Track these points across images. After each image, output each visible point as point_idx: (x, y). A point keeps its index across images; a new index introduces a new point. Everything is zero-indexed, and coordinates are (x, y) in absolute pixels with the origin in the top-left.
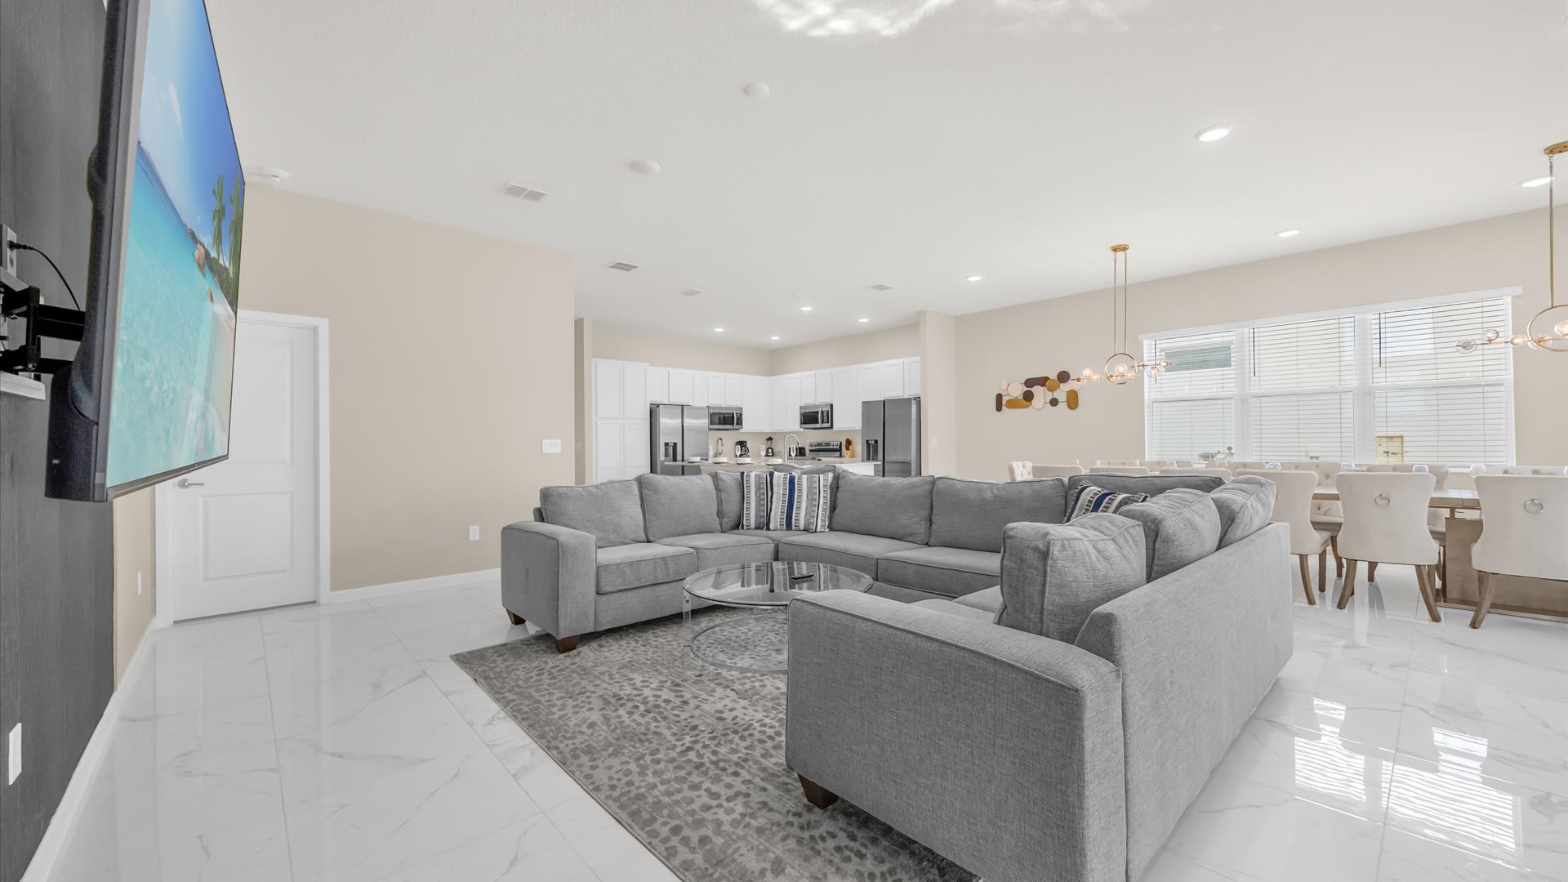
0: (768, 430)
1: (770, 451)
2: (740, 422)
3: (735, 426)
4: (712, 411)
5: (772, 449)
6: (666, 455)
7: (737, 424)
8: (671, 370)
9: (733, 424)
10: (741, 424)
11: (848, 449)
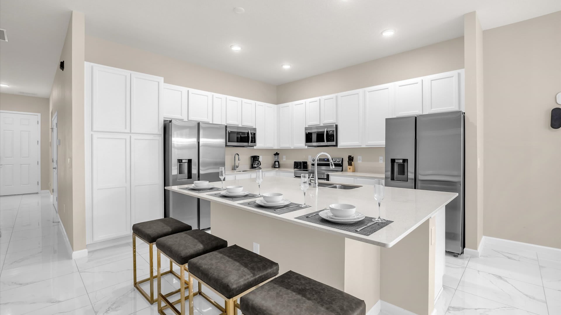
0: (276, 147)
1: (277, 163)
2: (254, 140)
3: (250, 144)
4: (229, 130)
5: (278, 162)
6: (181, 172)
7: (251, 142)
8: (191, 90)
9: (248, 142)
10: (255, 142)
11: (350, 164)
